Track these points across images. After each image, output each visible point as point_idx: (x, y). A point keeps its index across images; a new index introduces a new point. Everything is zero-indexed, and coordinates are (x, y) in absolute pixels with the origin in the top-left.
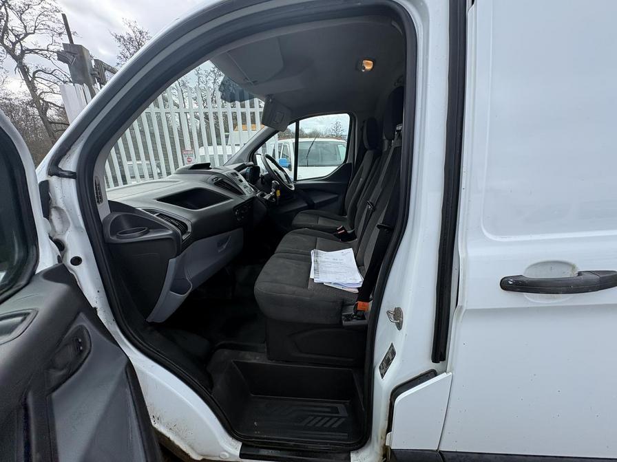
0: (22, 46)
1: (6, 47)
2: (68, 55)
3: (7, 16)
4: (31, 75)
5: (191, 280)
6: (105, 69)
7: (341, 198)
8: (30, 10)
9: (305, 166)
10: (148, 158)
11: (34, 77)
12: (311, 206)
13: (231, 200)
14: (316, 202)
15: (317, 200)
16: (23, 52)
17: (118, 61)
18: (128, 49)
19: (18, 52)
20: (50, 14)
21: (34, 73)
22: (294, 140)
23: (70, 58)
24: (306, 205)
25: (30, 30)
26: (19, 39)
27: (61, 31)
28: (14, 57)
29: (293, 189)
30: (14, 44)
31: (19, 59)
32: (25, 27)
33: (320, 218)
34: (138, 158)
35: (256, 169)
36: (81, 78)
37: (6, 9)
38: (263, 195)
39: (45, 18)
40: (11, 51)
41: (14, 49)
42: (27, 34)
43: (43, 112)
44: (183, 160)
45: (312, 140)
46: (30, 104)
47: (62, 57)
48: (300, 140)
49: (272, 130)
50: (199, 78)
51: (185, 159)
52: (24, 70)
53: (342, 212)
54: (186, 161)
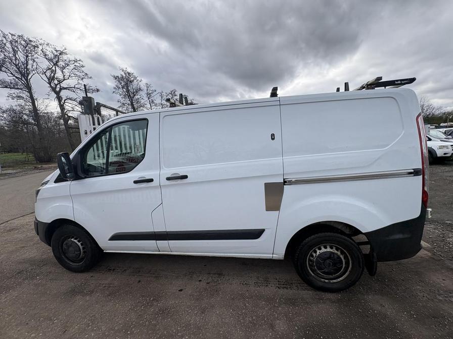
0: (60, 86)
1: (51, 87)
2: (84, 102)
3: (56, 71)
4: (63, 101)
6: (101, 106)
8: (68, 67)
11: (64, 102)
16: (61, 89)
17: (114, 90)
18: (121, 83)
19: (58, 89)
20: (79, 68)
21: (65, 100)
25: (66, 77)
26: (60, 82)
28: (55, 92)
30: (56, 85)
31: (58, 93)
32: (64, 76)
37: (55, 68)
39: (76, 71)
40: (54, 89)
41: (56, 88)
42: (64, 80)
43: (66, 121)
46: (60, 118)
47: (81, 103)
50: (162, 97)
52: (59, 98)
54: (136, 151)
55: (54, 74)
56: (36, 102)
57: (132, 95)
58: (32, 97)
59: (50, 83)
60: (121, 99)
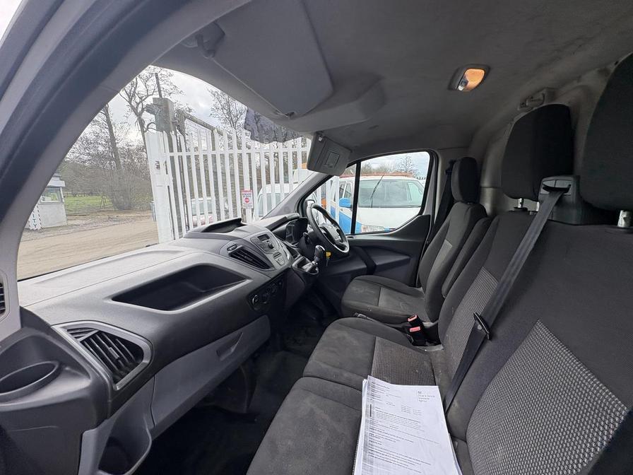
0: (143, 105)
1: (132, 106)
2: (155, 107)
3: (137, 83)
4: (146, 126)
5: (151, 432)
6: (185, 118)
7: (413, 261)
9: (369, 207)
10: (217, 194)
11: (148, 128)
12: (372, 270)
13: (248, 281)
14: (378, 263)
15: (380, 261)
16: (143, 110)
19: (139, 110)
21: (148, 125)
22: (353, 179)
23: (156, 109)
24: (364, 266)
25: (150, 92)
26: (142, 100)
27: (171, 91)
28: (136, 114)
29: (347, 251)
30: (138, 104)
31: (139, 115)
32: (148, 90)
33: (384, 292)
34: (209, 194)
35: (302, 222)
36: (163, 126)
38: (302, 263)
40: (134, 109)
41: (137, 107)
42: (148, 96)
44: (241, 199)
45: (379, 178)
47: (149, 109)
48: (361, 178)
49: (324, 175)
51: (244, 199)
52: (141, 122)
53: (414, 281)
54: (244, 202)
55: (135, 88)
56: (114, 128)
57: (234, 119)
58: (108, 121)
59: (130, 102)
60: (220, 125)
